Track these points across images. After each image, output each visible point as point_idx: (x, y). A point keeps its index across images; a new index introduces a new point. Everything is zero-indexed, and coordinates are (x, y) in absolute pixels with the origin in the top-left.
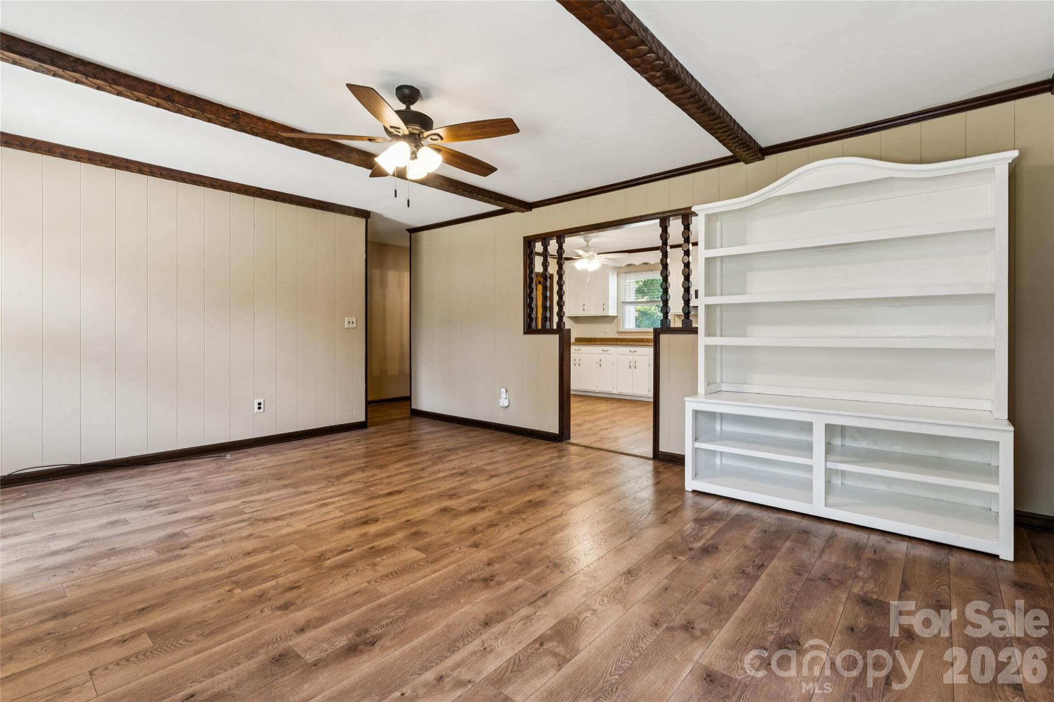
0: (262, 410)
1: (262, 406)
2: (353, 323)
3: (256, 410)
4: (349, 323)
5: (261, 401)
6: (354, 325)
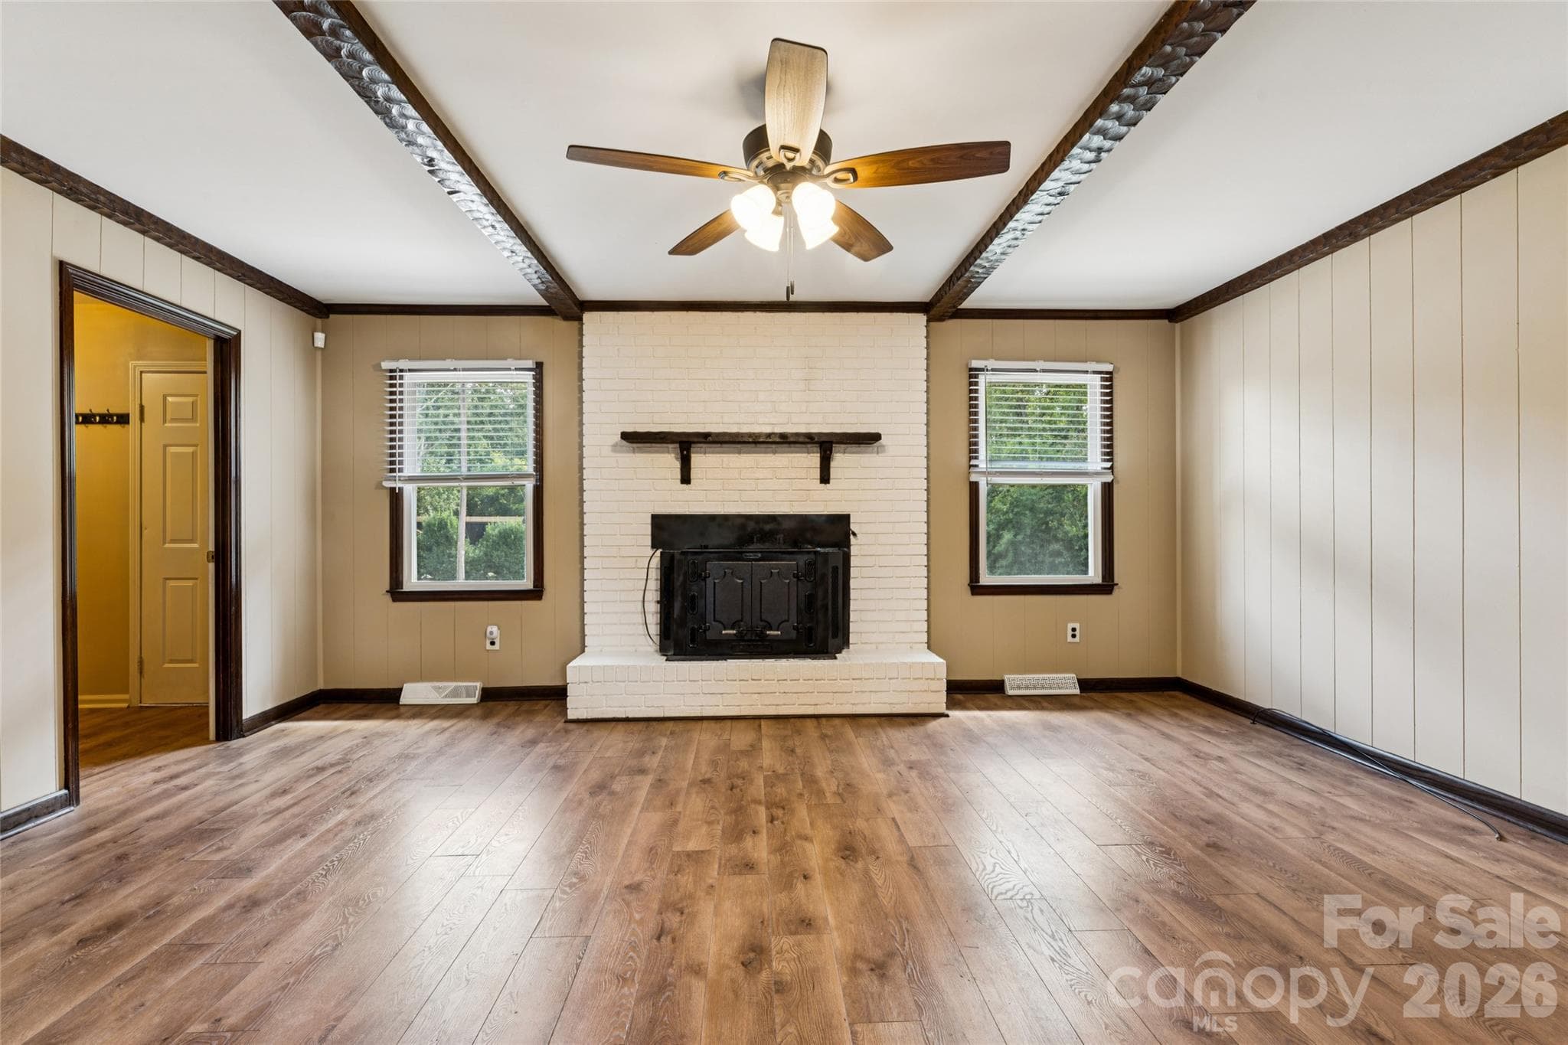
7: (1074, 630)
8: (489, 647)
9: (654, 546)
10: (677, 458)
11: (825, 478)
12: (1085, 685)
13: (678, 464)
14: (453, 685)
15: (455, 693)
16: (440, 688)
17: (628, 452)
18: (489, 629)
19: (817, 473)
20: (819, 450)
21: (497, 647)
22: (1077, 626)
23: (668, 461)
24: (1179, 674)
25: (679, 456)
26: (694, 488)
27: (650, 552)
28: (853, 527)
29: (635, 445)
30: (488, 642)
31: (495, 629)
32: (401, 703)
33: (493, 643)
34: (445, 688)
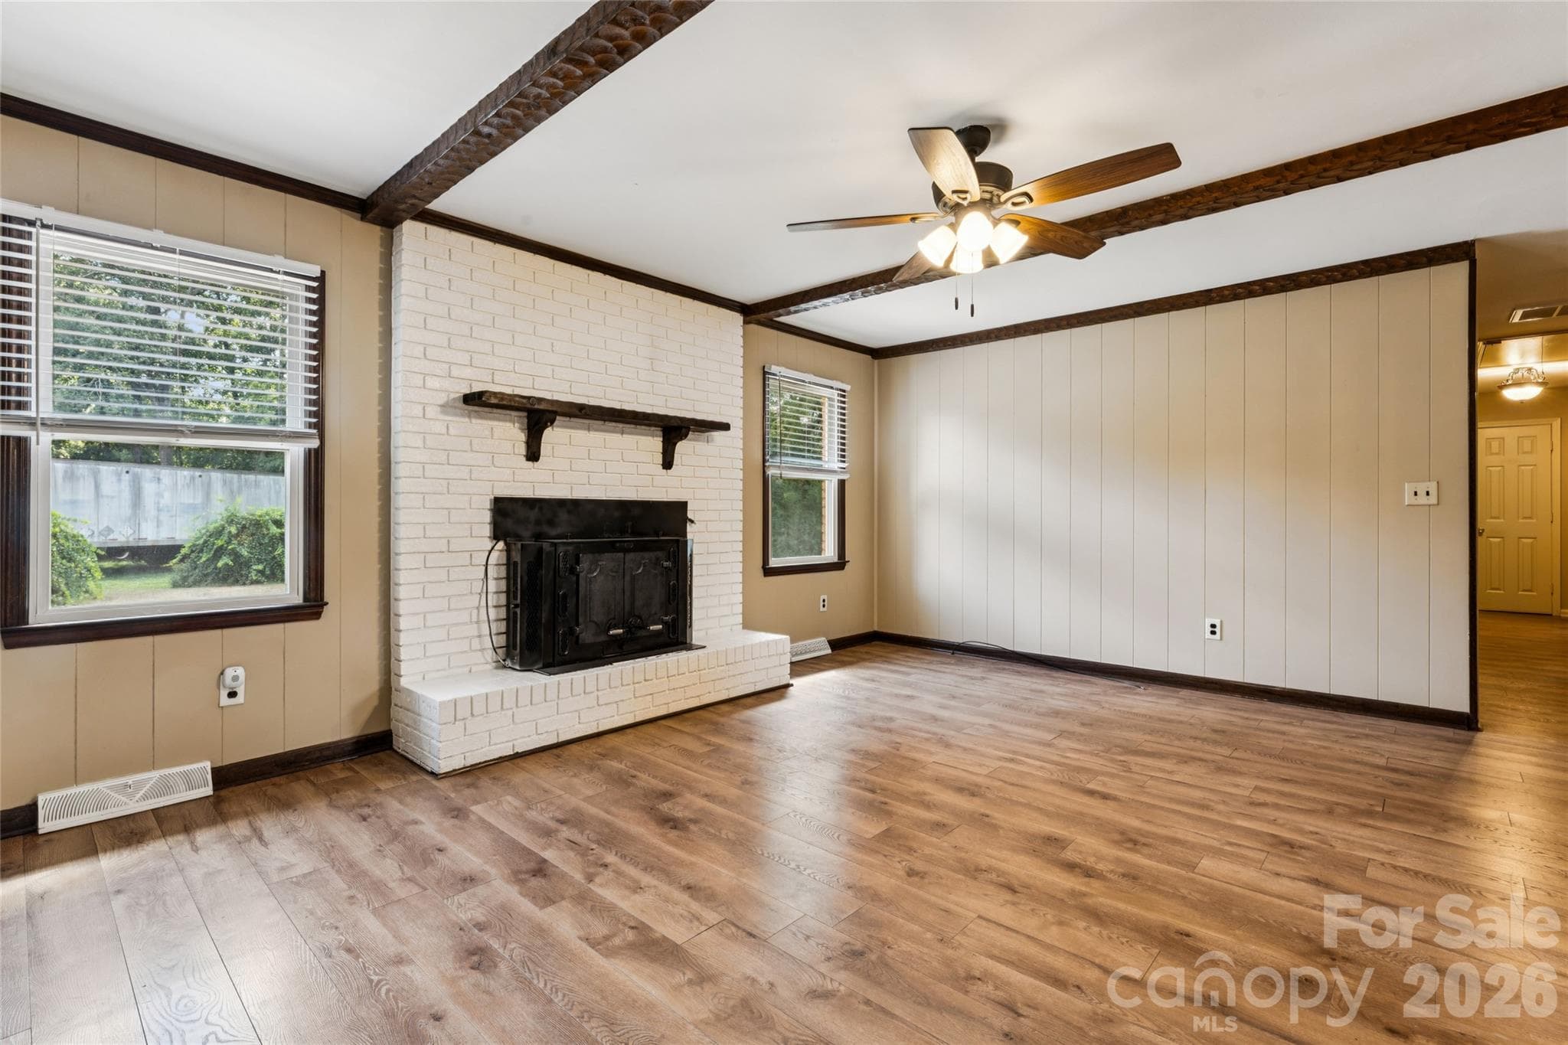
0: (1217, 636)
1: (1217, 630)
2: (1428, 493)
3: (1208, 635)
4: (1416, 494)
5: (1217, 622)
6: (1433, 499)
7: (824, 601)
8: (225, 701)
9: (496, 536)
10: (522, 430)
11: (668, 464)
12: (836, 645)
13: (522, 437)
14: (155, 775)
15: (165, 787)
16: (127, 786)
17: (462, 416)
18: (230, 673)
19: (659, 459)
20: (661, 433)
21: (240, 699)
22: (826, 598)
23: (511, 432)
24: (876, 629)
25: (526, 426)
26: (541, 467)
27: (489, 544)
28: (690, 515)
29: (471, 408)
30: (224, 693)
31: (240, 671)
32: (41, 832)
33: (232, 694)
34: (139, 785)
